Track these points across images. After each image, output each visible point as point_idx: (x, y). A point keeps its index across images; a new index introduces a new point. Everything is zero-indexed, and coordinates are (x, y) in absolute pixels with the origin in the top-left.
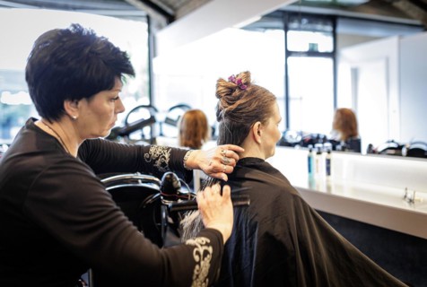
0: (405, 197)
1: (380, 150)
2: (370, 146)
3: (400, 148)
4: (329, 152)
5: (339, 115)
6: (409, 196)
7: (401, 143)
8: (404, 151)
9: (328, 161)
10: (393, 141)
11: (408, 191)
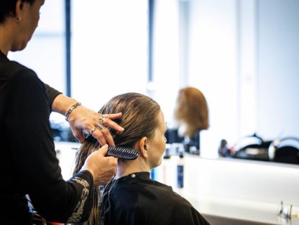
0: (281, 212)
1: (237, 148)
2: (224, 143)
3: (265, 145)
4: (181, 156)
5: (184, 98)
6: (286, 211)
7: (266, 139)
8: (271, 151)
9: (181, 169)
10: (255, 136)
11: (284, 206)
